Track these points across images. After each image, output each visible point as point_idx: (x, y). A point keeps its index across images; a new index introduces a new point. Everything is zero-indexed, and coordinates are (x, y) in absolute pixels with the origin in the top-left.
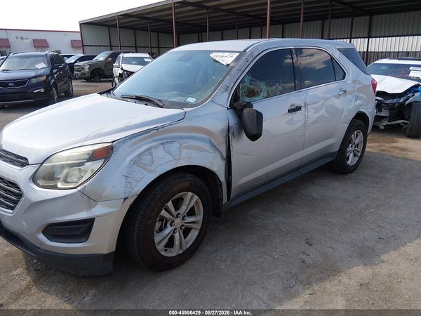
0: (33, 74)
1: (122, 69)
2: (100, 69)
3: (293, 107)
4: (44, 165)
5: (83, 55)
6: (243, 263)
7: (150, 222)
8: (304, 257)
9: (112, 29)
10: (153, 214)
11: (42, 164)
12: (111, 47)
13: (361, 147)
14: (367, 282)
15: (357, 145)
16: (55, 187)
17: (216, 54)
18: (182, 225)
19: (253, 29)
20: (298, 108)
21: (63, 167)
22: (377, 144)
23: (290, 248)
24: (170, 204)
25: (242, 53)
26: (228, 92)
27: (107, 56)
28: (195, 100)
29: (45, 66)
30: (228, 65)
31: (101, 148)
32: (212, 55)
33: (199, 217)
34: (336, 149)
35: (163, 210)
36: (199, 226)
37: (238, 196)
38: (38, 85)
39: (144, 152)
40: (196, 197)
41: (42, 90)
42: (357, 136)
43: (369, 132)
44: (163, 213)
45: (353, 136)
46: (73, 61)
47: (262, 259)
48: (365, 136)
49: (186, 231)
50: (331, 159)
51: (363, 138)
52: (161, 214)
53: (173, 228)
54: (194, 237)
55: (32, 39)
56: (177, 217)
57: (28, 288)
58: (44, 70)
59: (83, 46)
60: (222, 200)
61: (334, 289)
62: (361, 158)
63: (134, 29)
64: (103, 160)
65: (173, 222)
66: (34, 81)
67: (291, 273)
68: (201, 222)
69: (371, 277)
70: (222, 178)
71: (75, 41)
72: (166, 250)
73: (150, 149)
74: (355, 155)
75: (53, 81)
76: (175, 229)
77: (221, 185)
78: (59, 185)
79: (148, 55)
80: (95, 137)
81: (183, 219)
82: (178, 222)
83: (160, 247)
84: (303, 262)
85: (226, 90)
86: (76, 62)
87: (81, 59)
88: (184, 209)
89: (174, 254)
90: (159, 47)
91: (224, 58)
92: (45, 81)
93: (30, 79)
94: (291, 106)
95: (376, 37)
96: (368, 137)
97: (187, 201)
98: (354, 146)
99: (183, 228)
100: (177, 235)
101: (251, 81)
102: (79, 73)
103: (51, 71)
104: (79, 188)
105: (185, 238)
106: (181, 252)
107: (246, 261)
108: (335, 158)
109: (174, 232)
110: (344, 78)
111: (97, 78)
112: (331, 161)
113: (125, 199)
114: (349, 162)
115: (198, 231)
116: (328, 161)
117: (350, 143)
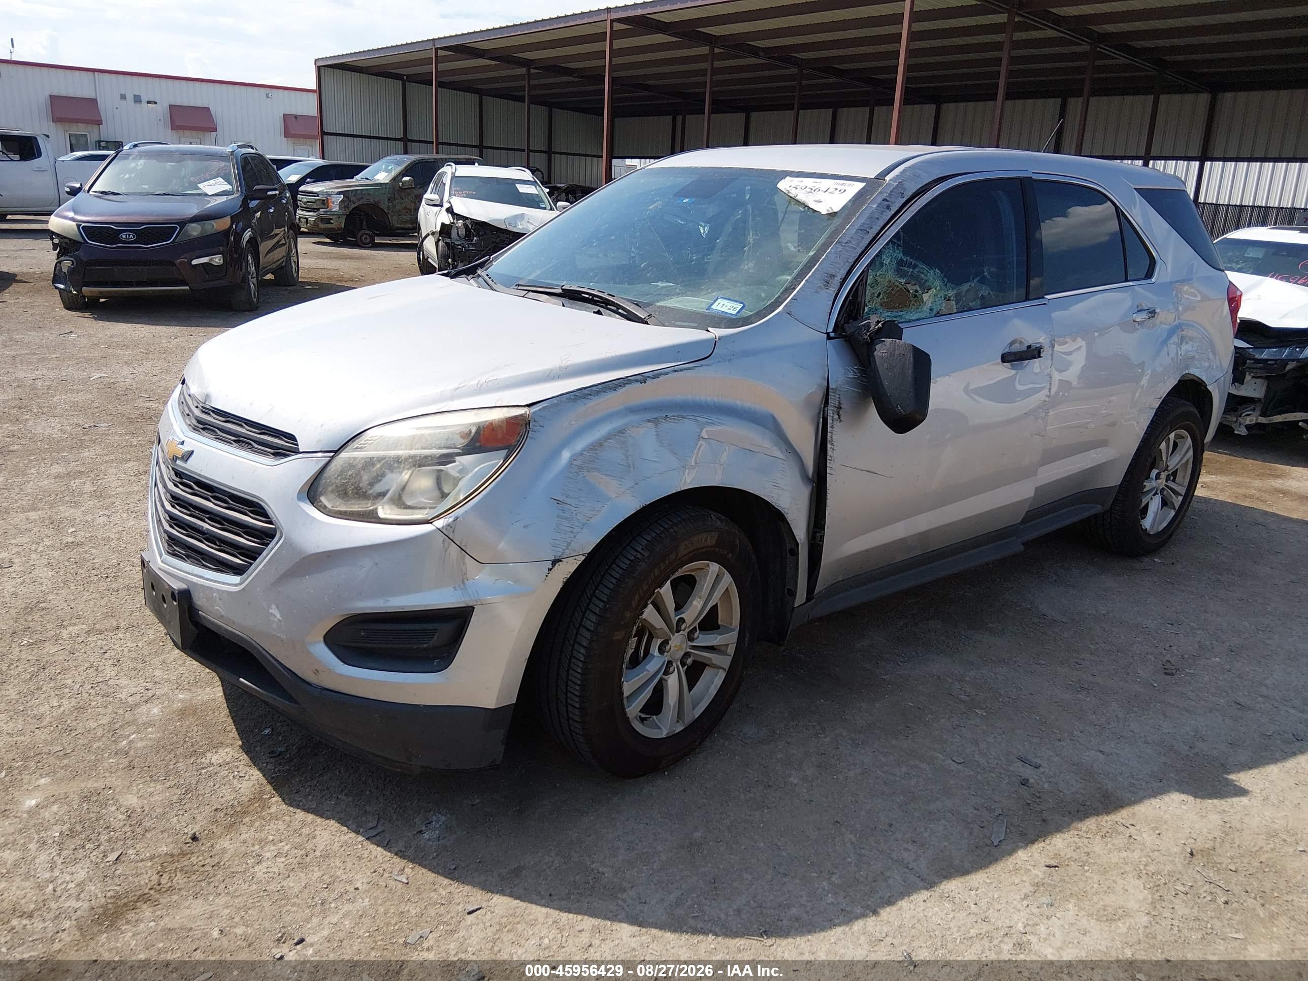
0: (193, 209)
1: (450, 210)
2: (375, 206)
3: (1016, 348)
4: (344, 455)
5: (321, 162)
6: (851, 774)
7: (618, 636)
8: (1027, 772)
9: (413, 88)
10: (628, 615)
11: (336, 452)
12: (406, 143)
13: (1184, 478)
14: (1209, 845)
15: (1175, 474)
16: (371, 517)
17: (796, 181)
18: (687, 655)
19: (844, 113)
20: (1033, 353)
21: (396, 463)
22: (1226, 479)
23: (983, 746)
24: (666, 590)
25: (872, 184)
26: (832, 291)
27: (399, 169)
28: (740, 306)
29: (228, 187)
30: (833, 215)
31: (501, 421)
32: (783, 185)
33: (728, 639)
34: (1115, 478)
35: (650, 606)
36: (725, 661)
37: (834, 589)
38: (207, 244)
39: (608, 437)
40: (727, 579)
41: (217, 260)
42: (1175, 445)
43: (1209, 438)
44: (650, 614)
45: (1163, 446)
46: (294, 179)
47: (904, 769)
48: (1198, 450)
49: (694, 672)
50: (1098, 509)
51: (1191, 452)
52: (644, 616)
53: (666, 657)
54: (713, 691)
55: (166, 105)
56: (678, 631)
57: (258, 797)
58: (224, 199)
59: (324, 133)
60: (793, 594)
61: (1115, 858)
62: (1181, 512)
63: (481, 93)
64: (504, 453)
65: (665, 643)
66: (195, 230)
67: (990, 810)
68: (731, 650)
69: (1217, 834)
70: (800, 532)
71: (296, 117)
72: (642, 720)
73: (621, 431)
74: (1165, 503)
75: (247, 234)
76: (670, 663)
77: (794, 552)
78: (384, 512)
79: (527, 175)
80: (480, 390)
81: (690, 638)
82: (677, 642)
83: (633, 710)
84: (1024, 783)
85: (827, 284)
86: (302, 182)
87: (318, 175)
88: (695, 608)
89: (664, 734)
90: (550, 153)
91: (820, 196)
92: (226, 233)
93: (183, 223)
94: (1011, 344)
95: (1225, 160)
96: (1207, 455)
97: (705, 585)
98: (1163, 475)
99: (689, 661)
100: (672, 681)
101: (900, 263)
102: (312, 216)
103: (245, 203)
104: (440, 523)
105: (690, 690)
106: (679, 728)
107: (858, 771)
108: (1107, 506)
109: (667, 673)
110: (1149, 275)
111: (364, 233)
112: (1096, 516)
113: (555, 562)
114: (1147, 523)
115: (722, 675)
116: (1086, 515)
117: (1153, 466)
